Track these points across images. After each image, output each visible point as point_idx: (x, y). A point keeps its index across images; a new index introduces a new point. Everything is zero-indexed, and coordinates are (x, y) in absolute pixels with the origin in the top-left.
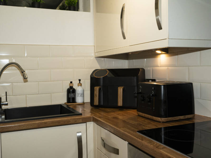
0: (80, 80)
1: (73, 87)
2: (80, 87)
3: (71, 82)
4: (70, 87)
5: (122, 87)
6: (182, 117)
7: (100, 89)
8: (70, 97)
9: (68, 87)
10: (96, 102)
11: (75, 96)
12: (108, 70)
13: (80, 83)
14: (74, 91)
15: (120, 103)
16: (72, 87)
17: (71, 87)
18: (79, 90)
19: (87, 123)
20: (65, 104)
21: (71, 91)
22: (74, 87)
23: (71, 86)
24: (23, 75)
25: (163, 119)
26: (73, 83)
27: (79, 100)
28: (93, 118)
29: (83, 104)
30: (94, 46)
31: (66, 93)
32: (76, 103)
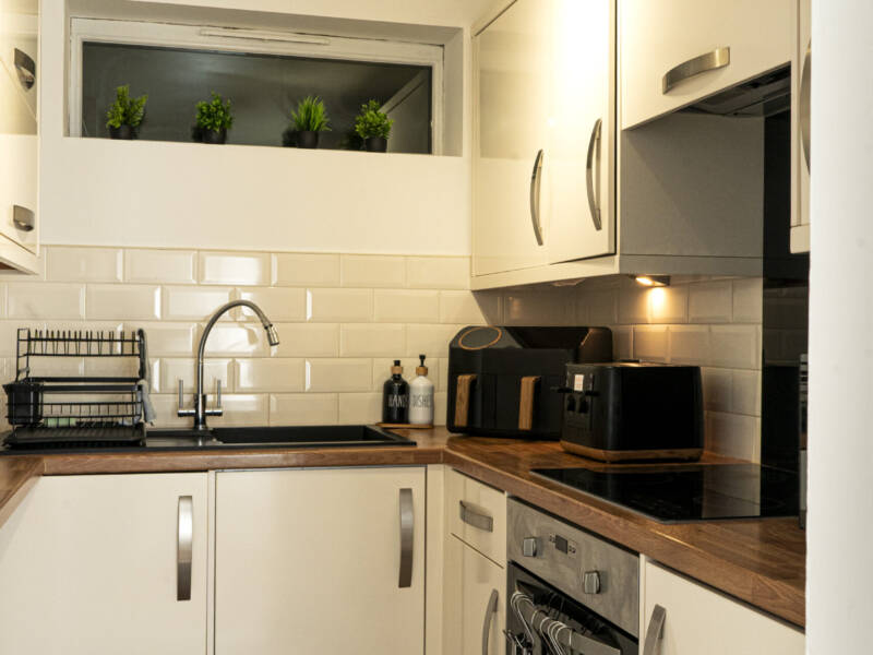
0: (422, 358)
1: (403, 376)
2: (422, 377)
3: (397, 363)
4: (394, 375)
5: (533, 379)
6: (663, 453)
7: (473, 384)
8: (391, 405)
9: (388, 376)
10: (461, 419)
11: (407, 402)
12: (499, 330)
13: (422, 365)
14: (404, 389)
15: (525, 422)
16: (399, 375)
17: (397, 378)
18: (419, 385)
19: (429, 466)
20: (378, 424)
21: (396, 388)
22: (405, 377)
23: (397, 373)
24: (269, 335)
25: (611, 454)
26: (402, 364)
27: (418, 415)
28: (445, 453)
29: (430, 428)
30: (471, 257)
31: (380, 396)
32: (407, 422)
